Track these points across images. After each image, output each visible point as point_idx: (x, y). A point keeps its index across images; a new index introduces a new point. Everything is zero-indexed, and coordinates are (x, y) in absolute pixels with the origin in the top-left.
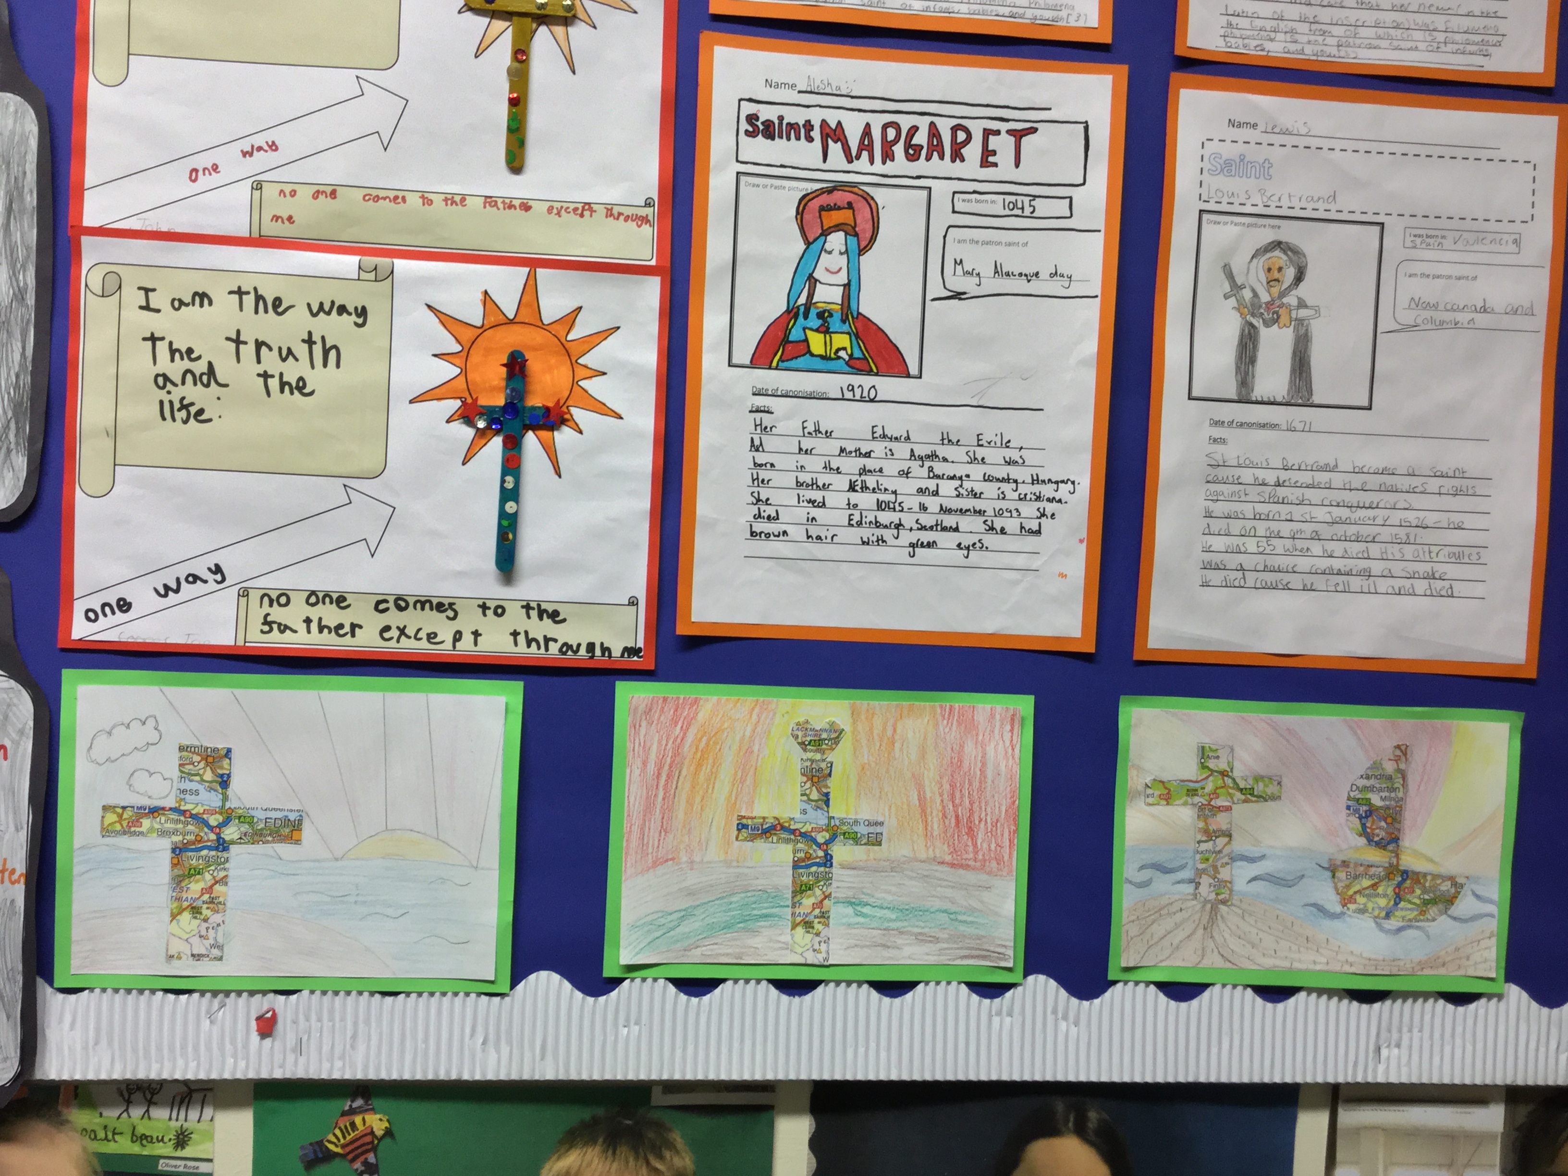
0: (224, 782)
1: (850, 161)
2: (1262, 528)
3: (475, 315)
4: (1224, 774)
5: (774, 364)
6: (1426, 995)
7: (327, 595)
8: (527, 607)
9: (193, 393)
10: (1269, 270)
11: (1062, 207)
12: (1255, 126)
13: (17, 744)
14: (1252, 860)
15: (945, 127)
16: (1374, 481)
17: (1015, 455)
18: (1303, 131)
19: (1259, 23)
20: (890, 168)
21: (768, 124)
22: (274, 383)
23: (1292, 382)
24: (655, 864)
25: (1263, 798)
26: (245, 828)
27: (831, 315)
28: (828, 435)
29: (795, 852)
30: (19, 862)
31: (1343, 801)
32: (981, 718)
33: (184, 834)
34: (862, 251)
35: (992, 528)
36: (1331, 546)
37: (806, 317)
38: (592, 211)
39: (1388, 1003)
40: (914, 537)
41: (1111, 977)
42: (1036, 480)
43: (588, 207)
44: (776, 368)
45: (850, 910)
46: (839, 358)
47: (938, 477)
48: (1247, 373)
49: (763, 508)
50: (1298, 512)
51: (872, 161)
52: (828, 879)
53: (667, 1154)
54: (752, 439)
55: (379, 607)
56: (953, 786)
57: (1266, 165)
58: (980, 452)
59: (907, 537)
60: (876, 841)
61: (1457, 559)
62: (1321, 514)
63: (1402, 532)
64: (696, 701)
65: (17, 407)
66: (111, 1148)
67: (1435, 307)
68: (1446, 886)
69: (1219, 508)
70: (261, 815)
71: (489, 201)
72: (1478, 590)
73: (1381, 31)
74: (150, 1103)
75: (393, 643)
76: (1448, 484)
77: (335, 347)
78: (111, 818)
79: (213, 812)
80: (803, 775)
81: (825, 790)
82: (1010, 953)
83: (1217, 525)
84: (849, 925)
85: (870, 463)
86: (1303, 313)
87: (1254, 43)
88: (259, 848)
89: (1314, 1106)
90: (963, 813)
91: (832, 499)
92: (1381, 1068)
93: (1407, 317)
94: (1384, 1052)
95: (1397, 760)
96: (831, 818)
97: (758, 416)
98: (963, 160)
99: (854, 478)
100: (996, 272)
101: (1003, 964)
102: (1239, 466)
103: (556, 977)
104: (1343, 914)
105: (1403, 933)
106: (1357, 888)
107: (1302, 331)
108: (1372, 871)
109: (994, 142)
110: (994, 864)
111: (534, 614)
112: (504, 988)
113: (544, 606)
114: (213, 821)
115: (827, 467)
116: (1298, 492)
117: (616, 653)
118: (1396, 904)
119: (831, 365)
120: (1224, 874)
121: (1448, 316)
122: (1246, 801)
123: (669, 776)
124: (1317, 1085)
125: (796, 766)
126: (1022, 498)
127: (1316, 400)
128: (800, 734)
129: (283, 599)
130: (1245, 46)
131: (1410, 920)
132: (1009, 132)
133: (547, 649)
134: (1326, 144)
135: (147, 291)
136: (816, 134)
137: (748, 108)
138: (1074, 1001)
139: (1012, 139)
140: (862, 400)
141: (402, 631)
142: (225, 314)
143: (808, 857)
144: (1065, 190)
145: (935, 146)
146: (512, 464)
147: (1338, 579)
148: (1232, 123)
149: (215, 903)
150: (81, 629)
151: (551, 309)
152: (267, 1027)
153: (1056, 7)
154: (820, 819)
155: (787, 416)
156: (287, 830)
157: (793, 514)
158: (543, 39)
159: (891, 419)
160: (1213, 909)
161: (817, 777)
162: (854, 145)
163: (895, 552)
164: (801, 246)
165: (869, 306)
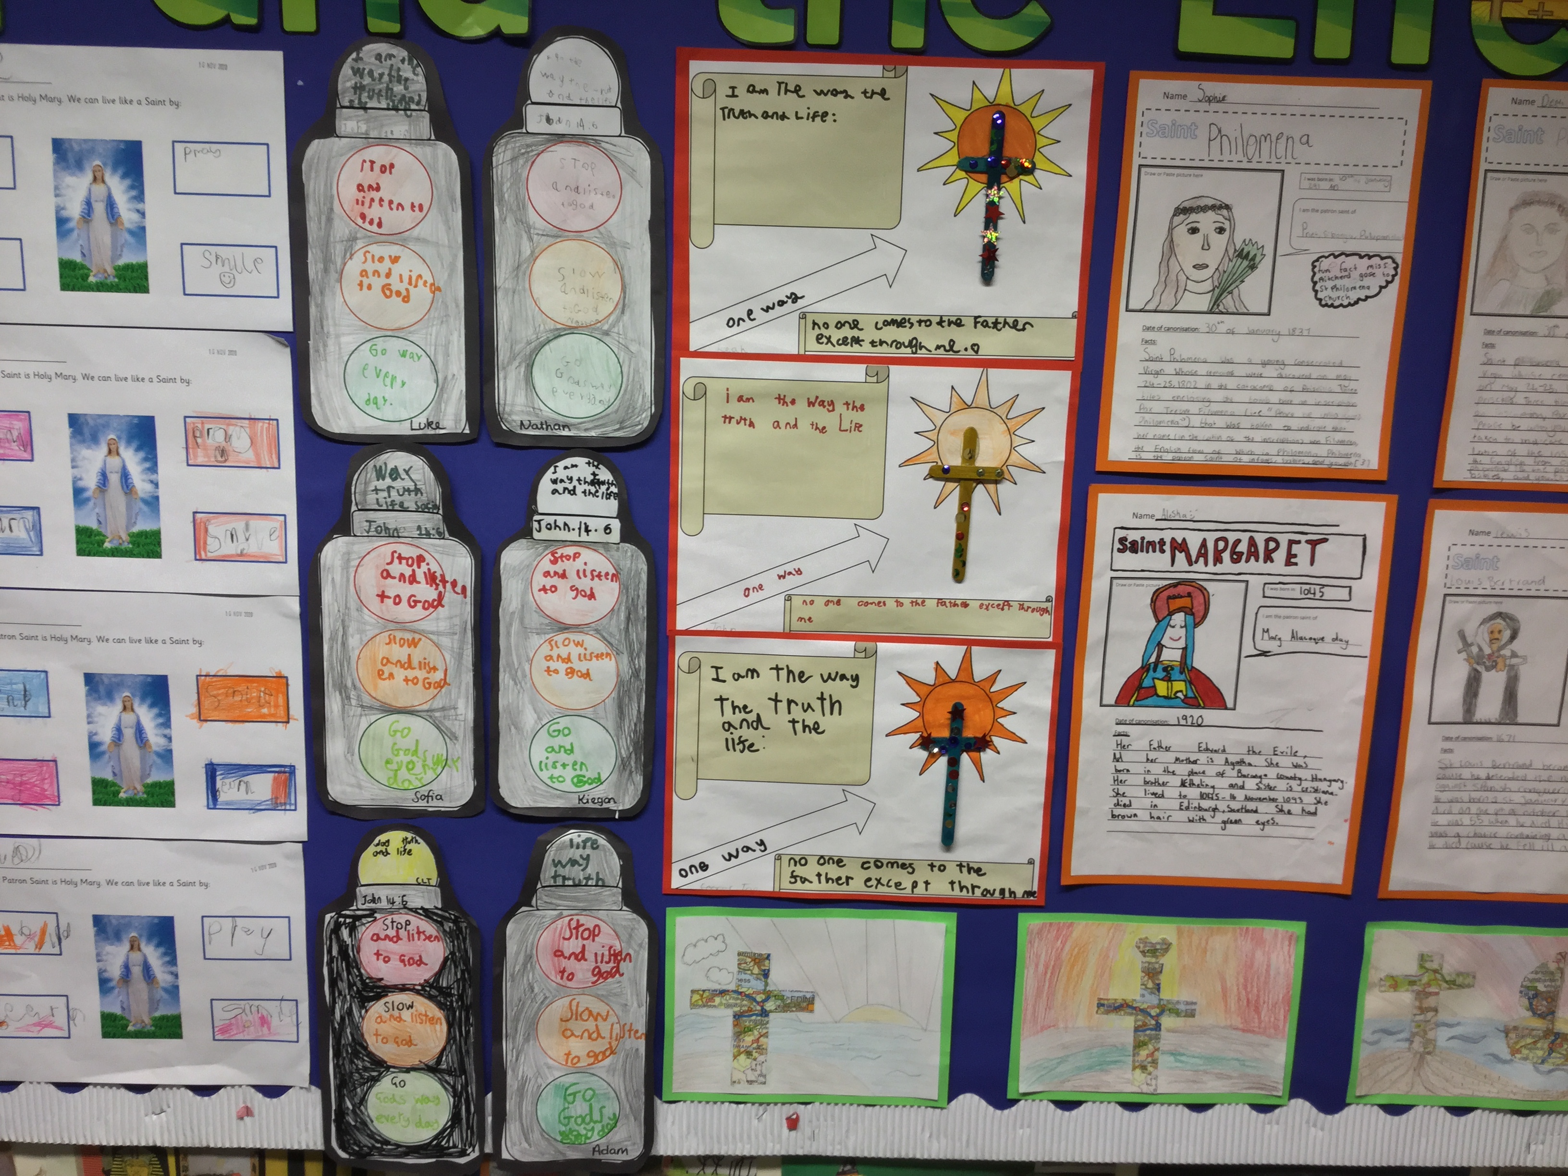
0: (766, 974)
1: (1190, 564)
2: (1474, 808)
3: (929, 677)
4: (1435, 971)
5: (1131, 703)
6: (1565, 1113)
7: (831, 858)
8: (961, 866)
9: (747, 733)
10: (1492, 632)
11: (1344, 594)
12: (1488, 533)
13: (637, 953)
14: (1450, 1026)
15: (1260, 540)
16: (1557, 775)
17: (1300, 761)
18: (1524, 535)
19: (1496, 459)
20: (1219, 568)
21: (1134, 543)
22: (799, 727)
23: (1503, 708)
24: (1043, 1028)
25: (1461, 986)
26: (779, 1002)
27: (1172, 669)
28: (1168, 749)
29: (1136, 1021)
30: (641, 1026)
31: (1518, 988)
32: (1267, 936)
33: (741, 1006)
34: (1196, 625)
35: (1281, 811)
36: (1522, 819)
37: (1155, 671)
38: (1009, 606)
39: (1537, 1117)
40: (1225, 817)
41: (1348, 1101)
42: (1315, 779)
43: (1007, 603)
44: (1133, 706)
45: (1172, 1058)
46: (1177, 697)
47: (1244, 776)
48: (1471, 704)
49: (1120, 799)
50: (1500, 796)
51: (1206, 564)
52: (1157, 1038)
54: (1115, 754)
55: (865, 865)
56: (1246, 980)
57: (1495, 560)
58: (1276, 759)
59: (1220, 817)
60: (1191, 1014)
62: (1517, 797)
64: (1071, 924)
65: (635, 744)
69: (1445, 796)
70: (789, 995)
71: (941, 602)
74: (718, 1166)
75: (873, 889)
77: (838, 701)
78: (696, 997)
79: (759, 993)
80: (1143, 972)
81: (1157, 982)
82: (1281, 1087)
83: (1442, 807)
84: (1171, 1068)
85: (1196, 768)
86: (1514, 661)
87: (1492, 474)
88: (788, 1015)
90: (1251, 997)
91: (1168, 792)
92: (1530, 1157)
94: (1533, 1147)
95: (1558, 961)
96: (1160, 1000)
97: (1119, 738)
98: (1272, 561)
99: (1184, 778)
100: (1293, 637)
101: (1275, 1093)
102: (1461, 767)
103: (976, 1098)
104: (1511, 1060)
105: (1554, 1073)
106: (1523, 1044)
107: (1512, 674)
108: (1534, 1033)
109: (1295, 549)
110: (1272, 1031)
111: (965, 870)
112: (944, 1104)
113: (971, 865)
114: (759, 998)
115: (1166, 771)
116: (1502, 783)
117: (1019, 894)
118: (1550, 1054)
119: (1172, 702)
120: (1431, 1035)
122: (1450, 988)
123: (1052, 973)
124: (1484, 1168)
125: (1139, 966)
126: (1305, 791)
127: (1520, 719)
128: (1142, 945)
129: (802, 861)
130: (1485, 476)
131: (1558, 1065)
132: (1308, 542)
133: (973, 893)
134: (1539, 543)
135: (717, 668)
136: (1167, 548)
137: (1120, 534)
138: (1322, 1115)
139: (1309, 546)
140: (1192, 725)
141: (879, 881)
142: (767, 682)
143: (1145, 1024)
144: (1347, 582)
145: (1253, 552)
146: (953, 775)
147: (1526, 842)
148: (1472, 532)
149: (761, 1049)
150: (677, 882)
151: (981, 670)
152: (793, 1124)
153: (1347, 456)
154: (1153, 1000)
155: (1139, 738)
156: (805, 1003)
157: (1141, 803)
158: (980, 493)
159: (1214, 738)
160: (1422, 1058)
161: (1153, 973)
162: (1194, 554)
163: (1212, 827)
164: (1153, 623)
165: (1200, 662)
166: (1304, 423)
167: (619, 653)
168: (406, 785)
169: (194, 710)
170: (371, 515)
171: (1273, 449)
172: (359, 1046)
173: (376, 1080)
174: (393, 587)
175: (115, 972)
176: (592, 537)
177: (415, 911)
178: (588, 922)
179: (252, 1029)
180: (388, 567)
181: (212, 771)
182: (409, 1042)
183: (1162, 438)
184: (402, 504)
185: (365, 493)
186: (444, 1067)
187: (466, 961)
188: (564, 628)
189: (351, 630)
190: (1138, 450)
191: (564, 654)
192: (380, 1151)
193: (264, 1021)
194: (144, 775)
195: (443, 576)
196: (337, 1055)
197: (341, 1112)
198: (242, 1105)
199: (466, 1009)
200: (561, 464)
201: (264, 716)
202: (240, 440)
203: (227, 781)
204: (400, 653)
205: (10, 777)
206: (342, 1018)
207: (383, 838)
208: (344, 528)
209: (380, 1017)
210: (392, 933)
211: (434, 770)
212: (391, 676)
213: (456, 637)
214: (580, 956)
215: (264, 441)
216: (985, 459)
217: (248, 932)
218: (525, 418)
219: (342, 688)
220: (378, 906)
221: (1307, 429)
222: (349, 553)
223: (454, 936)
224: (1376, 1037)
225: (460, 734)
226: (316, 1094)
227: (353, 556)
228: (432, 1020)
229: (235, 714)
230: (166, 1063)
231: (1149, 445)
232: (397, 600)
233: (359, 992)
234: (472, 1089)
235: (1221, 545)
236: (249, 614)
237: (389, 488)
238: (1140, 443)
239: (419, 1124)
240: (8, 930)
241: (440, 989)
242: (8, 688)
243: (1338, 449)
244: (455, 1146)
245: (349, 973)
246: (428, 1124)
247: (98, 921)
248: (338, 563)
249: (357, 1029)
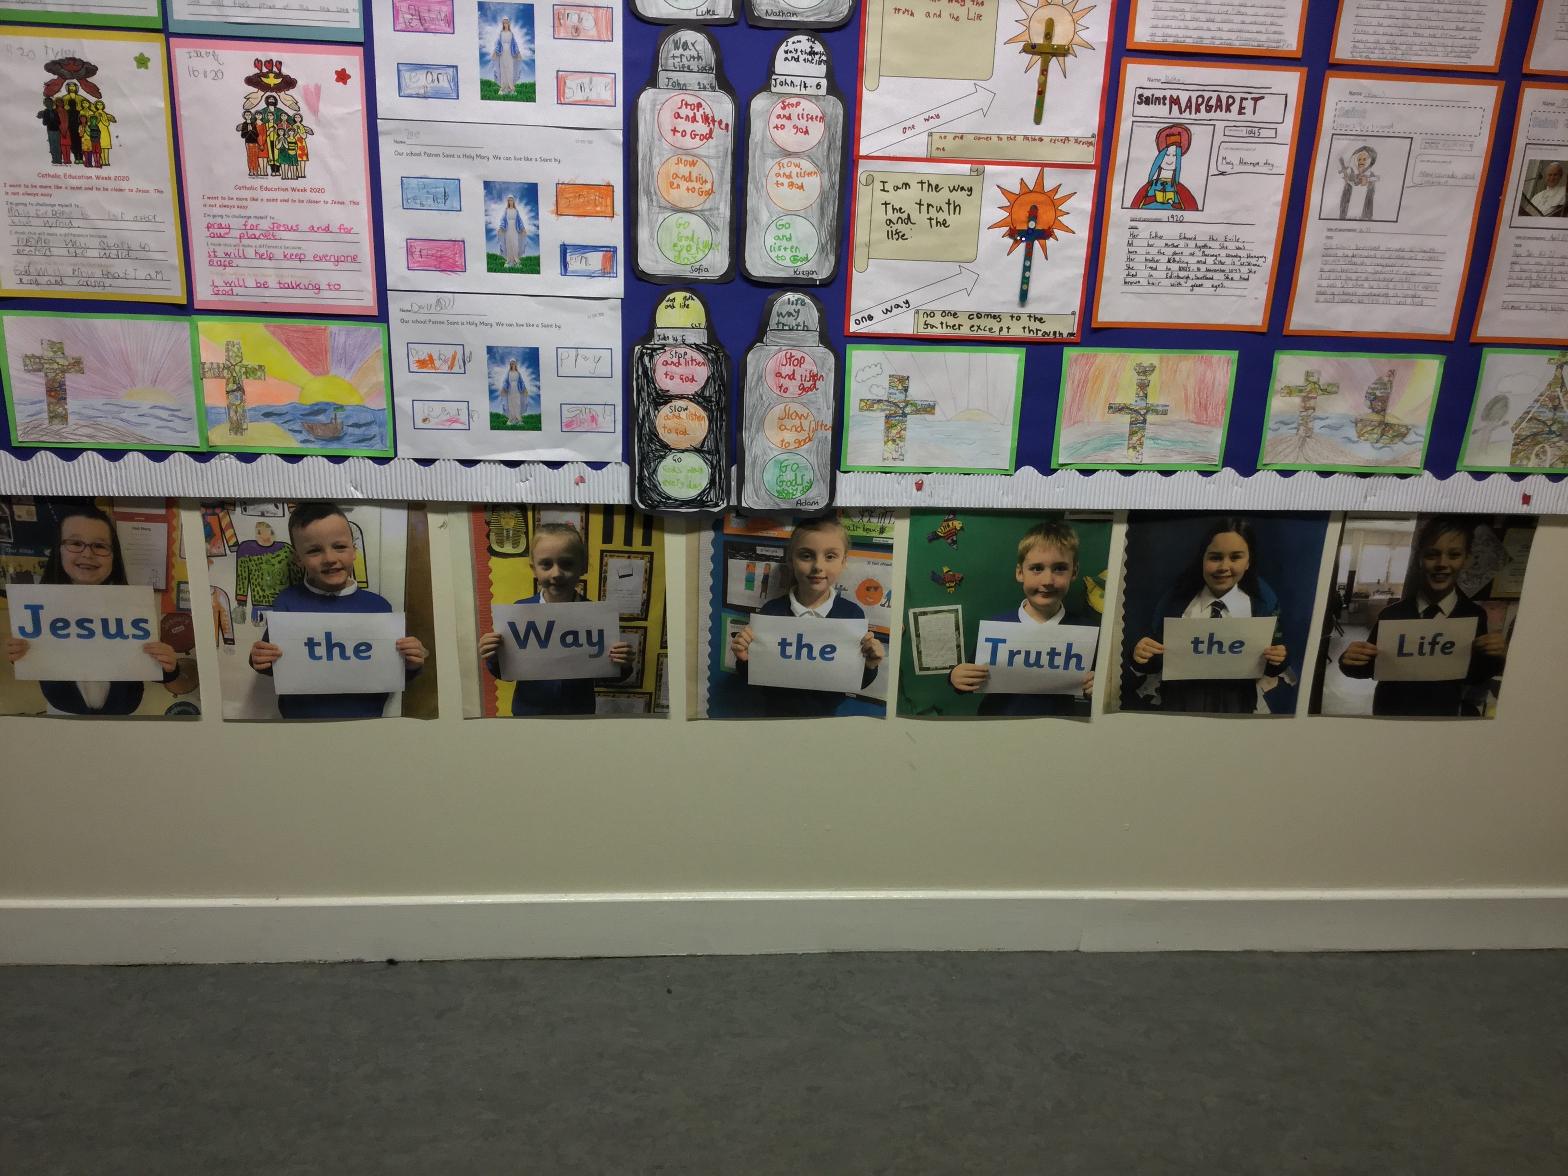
0: (906, 390)
1: (1181, 113)
2: (1343, 275)
3: (1016, 189)
4: (1315, 383)
5: (1141, 207)
6: (1389, 475)
7: (949, 312)
8: (1030, 316)
9: (901, 227)
10: (1360, 160)
11: (1272, 133)
12: (1361, 94)
13: (827, 375)
15: (1224, 97)
16: (1394, 254)
17: (1241, 245)
18: (1383, 95)
19: (1368, 45)
20: (1198, 116)
21: (1147, 98)
22: (934, 222)
23: (1364, 210)
24: (1074, 423)
25: (1330, 393)
26: (913, 408)
27: (1167, 184)
28: (1161, 238)
29: (1131, 418)
30: (829, 422)
31: (1365, 394)
32: (1214, 361)
33: (890, 410)
34: (1183, 154)
35: (1227, 278)
36: (1372, 283)
37: (1156, 185)
38: (1069, 140)
39: (1373, 478)
40: (1193, 283)
41: (1258, 468)
43: (1067, 138)
44: (1142, 209)
45: (1152, 442)
46: (1169, 203)
47: (1206, 255)
48: (1345, 207)
49: (1130, 271)
50: (1360, 269)
51: (1190, 113)
52: (1144, 429)
53: (1069, 538)
54: (1128, 241)
55: (970, 317)
56: (1200, 390)
57: (1364, 112)
58: (1226, 244)
59: (1191, 283)
60: (1165, 413)
61: (1426, 289)
62: (1370, 269)
63: (1404, 277)
64: (1096, 355)
65: (831, 234)
66: (855, 533)
67: (1431, 175)
68: (1403, 430)
69: (1327, 268)
70: (920, 403)
71: (1026, 138)
72: (1433, 302)
73: (1422, 47)
74: (871, 516)
75: (975, 332)
76: (1427, 255)
77: (959, 205)
78: (863, 404)
79: (901, 402)
80: (1137, 385)
81: (1146, 392)
82: (1217, 459)
83: (1325, 275)
84: (1151, 448)
85: (1178, 250)
87: (1364, 55)
88: (918, 416)
89: (1336, 521)
90: (1203, 401)
91: (1160, 266)
92: (1366, 505)
93: (1418, 180)
94: (1368, 498)
95: (1389, 376)
96: (1147, 404)
97: (1132, 231)
98: (1230, 112)
99: (1170, 257)
100: (1240, 163)
102: (1337, 248)
103: (1032, 468)
106: (1366, 430)
107: (1371, 187)
108: (1373, 423)
109: (1245, 103)
110: (1214, 422)
111: (1032, 319)
112: (1012, 473)
113: (1037, 315)
114: (901, 405)
115: (1159, 253)
116: (1361, 260)
117: (1065, 335)
118: (1381, 437)
119: (1165, 206)
120: (1310, 425)
121: (1436, 180)
122: (1323, 394)
123: (1082, 388)
124: (1338, 511)
125: (1135, 382)
126: (1242, 264)
127: (1374, 218)
128: (1137, 368)
129: (932, 314)
130: (1361, 57)
131: (1386, 444)
132: (1252, 99)
133: (1037, 334)
134: (1391, 101)
135: (884, 182)
136: (1167, 102)
137: (1140, 91)
138: (1242, 478)
139: (1253, 102)
140: (1177, 222)
141: (979, 327)
142: (915, 192)
143: (1137, 420)
144: (1274, 125)
145: (1219, 106)
146: (1029, 255)
147: (1373, 298)
148: (1351, 93)
149: (901, 438)
150: (853, 328)
151: (1049, 185)
152: (919, 486)
153: (1278, 41)
154: (1143, 404)
155: (1144, 230)
156: (929, 409)
157: (1143, 273)
158: (1054, 63)
159: (1188, 230)
160: (1304, 439)
161: (1143, 386)
162: (1183, 106)
163: (1185, 289)
164: (1157, 153)
165: (1184, 180)
166: (1253, 19)
167: (822, 172)
168: (686, 261)
169: (554, 208)
170: (670, 74)
171: (1233, 36)
172: (654, 435)
173: (663, 457)
174: (682, 125)
175: (500, 385)
176: (809, 91)
177: (690, 346)
178: (797, 354)
179: (586, 424)
180: (679, 111)
181: (564, 249)
182: (685, 433)
183: (1168, 27)
184: (689, 67)
185: (667, 59)
186: (706, 449)
187: (721, 377)
188: (788, 154)
189: (654, 154)
190: (1153, 35)
191: (787, 171)
192: (665, 506)
193: (593, 419)
194: (521, 252)
195: (713, 117)
196: (640, 440)
197: (641, 478)
198: (577, 475)
199: (721, 410)
200: (791, 40)
201: (598, 212)
202: (588, 22)
203: (574, 257)
204: (684, 170)
205: (434, 252)
206: (644, 416)
207: (671, 296)
208: (653, 82)
209: (667, 416)
210: (675, 360)
211: (704, 251)
212: (678, 186)
213: (720, 160)
214: (792, 377)
215: (603, 23)
216: (1059, 39)
217: (586, 358)
218: (769, 8)
219: (648, 194)
220: (667, 342)
221: (1255, 23)
222: (654, 100)
223: (714, 362)
224: (1277, 426)
225: (721, 227)
226: (626, 468)
227: (658, 102)
228: (699, 418)
229: (580, 211)
230: (532, 447)
231: (1159, 32)
232: (684, 134)
233: (654, 399)
234: (723, 463)
235: (1200, 100)
236: (591, 142)
237: (681, 55)
238: (1154, 30)
239: (689, 486)
240: (430, 357)
241: (704, 398)
242: (434, 190)
243: (1272, 36)
244: (711, 501)
245: (648, 387)
246: (695, 486)
247: (490, 350)
248: (649, 107)
249: (652, 423)
